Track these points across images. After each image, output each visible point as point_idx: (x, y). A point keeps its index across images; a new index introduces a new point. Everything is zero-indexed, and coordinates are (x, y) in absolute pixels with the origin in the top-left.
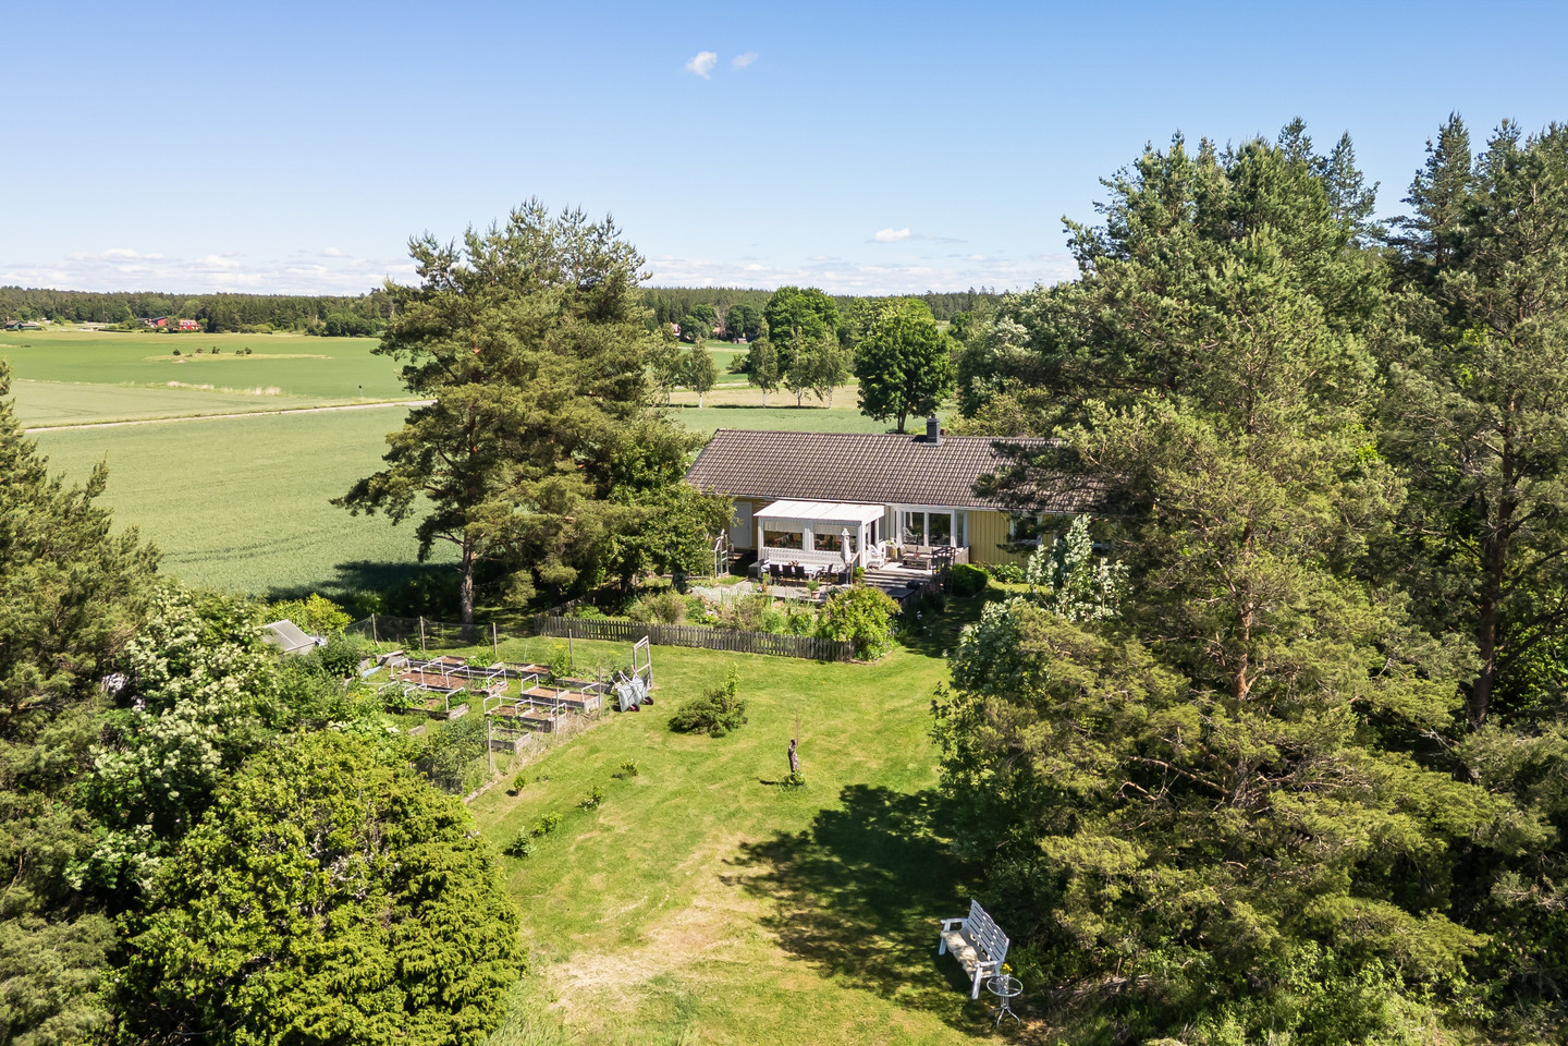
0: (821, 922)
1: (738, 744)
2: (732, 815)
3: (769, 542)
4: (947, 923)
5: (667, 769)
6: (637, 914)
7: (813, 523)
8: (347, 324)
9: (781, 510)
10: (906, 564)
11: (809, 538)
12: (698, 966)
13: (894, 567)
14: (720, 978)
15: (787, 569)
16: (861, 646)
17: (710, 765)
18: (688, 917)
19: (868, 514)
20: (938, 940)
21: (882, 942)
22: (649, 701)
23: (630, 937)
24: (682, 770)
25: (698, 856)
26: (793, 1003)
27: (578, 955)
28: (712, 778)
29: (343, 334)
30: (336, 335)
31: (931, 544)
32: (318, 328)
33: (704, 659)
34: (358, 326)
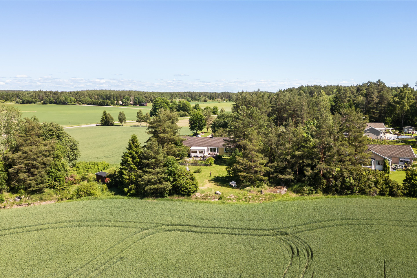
0: (219, 184)
1: (202, 174)
2: (206, 178)
3: (192, 153)
4: (230, 182)
7: (199, 150)
8: (28, 100)
9: (193, 148)
10: (211, 155)
11: (198, 152)
12: (210, 187)
13: (209, 155)
14: (213, 188)
15: (196, 156)
16: (211, 164)
19: (206, 148)
20: (229, 184)
21: (225, 185)
22: (190, 171)
23: (203, 186)
25: (206, 181)
26: (220, 188)
27: (200, 187)
29: (27, 103)
30: (25, 103)
31: (214, 152)
32: (19, 101)
33: (192, 167)
34: (31, 101)
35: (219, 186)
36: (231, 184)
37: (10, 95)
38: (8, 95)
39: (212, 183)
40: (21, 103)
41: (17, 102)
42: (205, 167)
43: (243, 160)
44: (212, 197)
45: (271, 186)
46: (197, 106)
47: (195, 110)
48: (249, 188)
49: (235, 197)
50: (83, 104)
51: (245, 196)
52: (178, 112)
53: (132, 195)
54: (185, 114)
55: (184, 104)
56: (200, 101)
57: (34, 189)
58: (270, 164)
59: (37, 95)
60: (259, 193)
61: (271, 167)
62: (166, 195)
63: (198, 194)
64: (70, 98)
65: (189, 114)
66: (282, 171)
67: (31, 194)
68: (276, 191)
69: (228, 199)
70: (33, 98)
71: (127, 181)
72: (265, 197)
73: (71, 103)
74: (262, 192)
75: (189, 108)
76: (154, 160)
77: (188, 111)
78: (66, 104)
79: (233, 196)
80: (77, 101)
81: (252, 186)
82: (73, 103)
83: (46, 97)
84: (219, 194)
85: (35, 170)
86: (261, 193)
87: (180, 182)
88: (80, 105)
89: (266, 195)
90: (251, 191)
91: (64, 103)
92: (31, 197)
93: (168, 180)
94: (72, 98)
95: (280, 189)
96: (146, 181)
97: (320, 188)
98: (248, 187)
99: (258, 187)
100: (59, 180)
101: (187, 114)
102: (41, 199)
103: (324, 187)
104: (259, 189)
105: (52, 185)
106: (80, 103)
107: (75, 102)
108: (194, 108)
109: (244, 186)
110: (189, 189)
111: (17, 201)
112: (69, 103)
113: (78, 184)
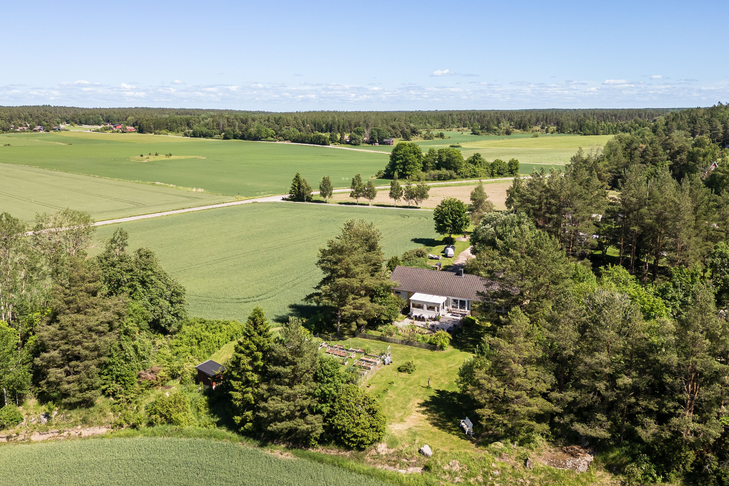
0: (438, 420)
1: (415, 376)
2: (417, 395)
3: (414, 306)
4: (462, 421)
5: (400, 382)
6: (402, 416)
7: (428, 303)
8: (202, 132)
9: (417, 298)
10: (453, 315)
11: (425, 307)
12: (416, 426)
13: (449, 316)
14: (420, 429)
15: (419, 317)
17: (409, 382)
18: (412, 417)
20: (460, 424)
21: (450, 424)
22: (391, 362)
23: (402, 421)
24: (403, 382)
25: (411, 404)
26: (434, 434)
27: (393, 423)
28: (411, 385)
29: (200, 137)
30: (197, 137)
31: (460, 309)
32: (188, 133)
33: (402, 349)
34: (206, 133)
35: (435, 425)
36: (463, 424)
37: (176, 122)
38: (173, 122)
39: (424, 413)
40: (191, 137)
41: (186, 135)
42: (428, 352)
43: (489, 381)
44: (411, 461)
45: (555, 444)
46: (476, 158)
47: (472, 166)
48: (499, 445)
49: (461, 468)
50: (285, 140)
51: (486, 469)
52: (437, 171)
53: (247, 434)
54: (451, 175)
55: (449, 155)
56: (497, 134)
57: (73, 400)
58: (555, 395)
59: (215, 124)
60: (520, 464)
61: (558, 402)
62: (313, 442)
63: (382, 448)
64: (266, 130)
65: (459, 174)
66: (584, 414)
67: (70, 410)
68: (565, 461)
69: (444, 472)
70: (209, 129)
71: (238, 404)
72: (531, 477)
73: (267, 138)
74: (528, 463)
75: (458, 163)
76: (290, 368)
77: (456, 169)
78: (259, 140)
79: (457, 465)
80: (277, 134)
81: (509, 441)
82: (270, 138)
83: (229, 126)
84: (427, 456)
85: (78, 363)
86: (525, 464)
87: (342, 421)
88: (280, 142)
89: (535, 472)
90: (503, 454)
91: (256, 138)
92: (69, 415)
93: (320, 412)
94: (269, 129)
95: (574, 455)
96: (270, 412)
97: (678, 470)
98: (498, 443)
99: (521, 443)
100: (124, 380)
101: (454, 175)
102: (85, 421)
103: (689, 469)
104: (523, 450)
105: (110, 390)
106: (280, 138)
107: (272, 137)
108: (470, 162)
109: (490, 436)
110: (360, 437)
111: (43, 423)
112: (263, 138)
113: (162, 385)
